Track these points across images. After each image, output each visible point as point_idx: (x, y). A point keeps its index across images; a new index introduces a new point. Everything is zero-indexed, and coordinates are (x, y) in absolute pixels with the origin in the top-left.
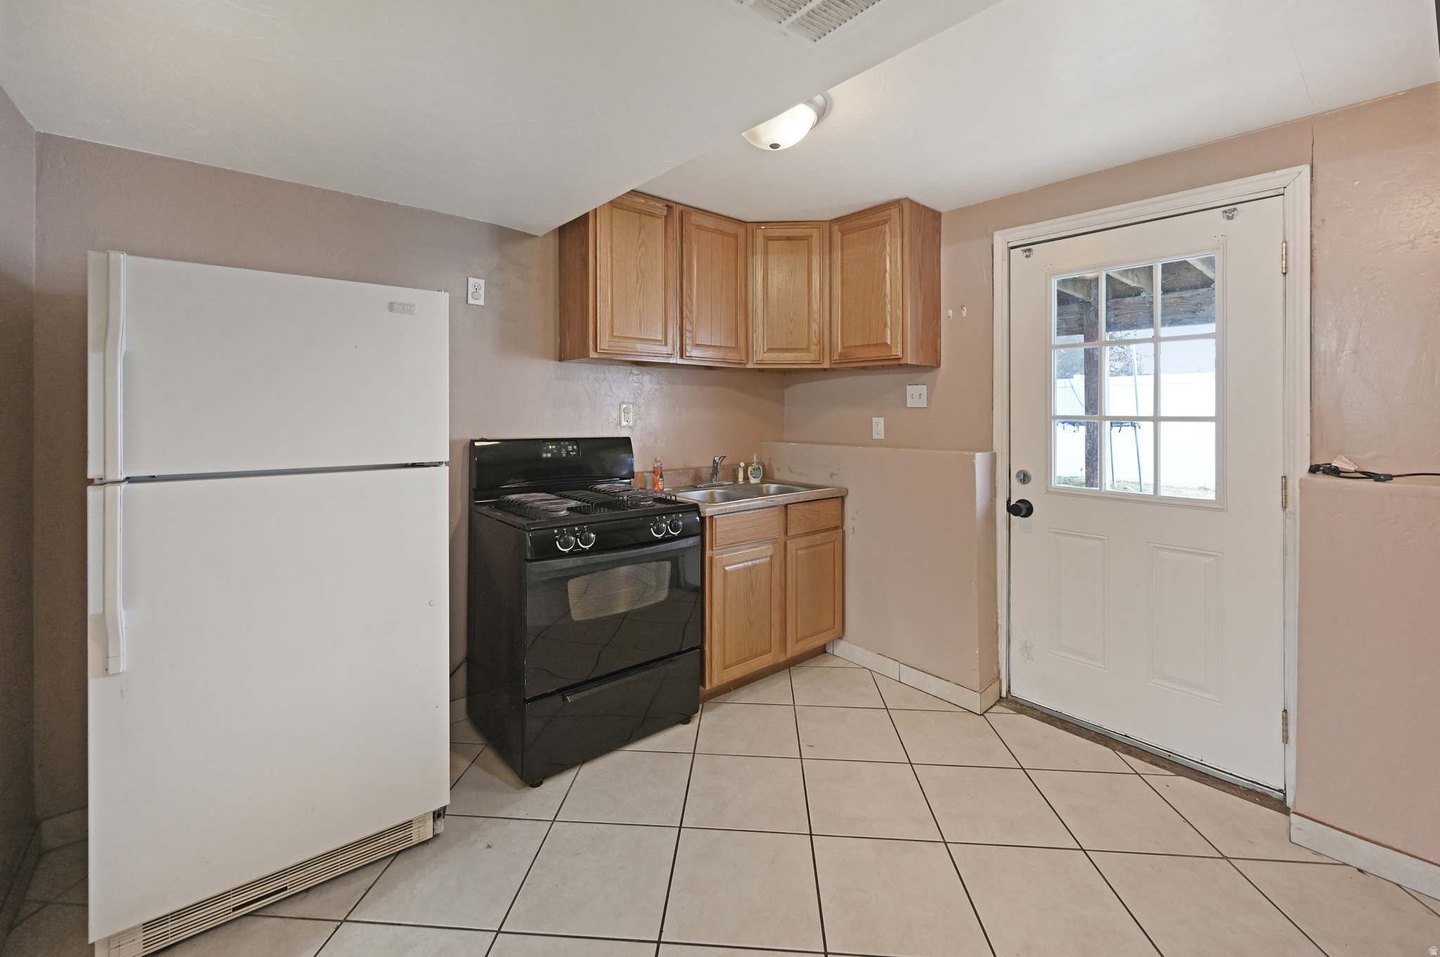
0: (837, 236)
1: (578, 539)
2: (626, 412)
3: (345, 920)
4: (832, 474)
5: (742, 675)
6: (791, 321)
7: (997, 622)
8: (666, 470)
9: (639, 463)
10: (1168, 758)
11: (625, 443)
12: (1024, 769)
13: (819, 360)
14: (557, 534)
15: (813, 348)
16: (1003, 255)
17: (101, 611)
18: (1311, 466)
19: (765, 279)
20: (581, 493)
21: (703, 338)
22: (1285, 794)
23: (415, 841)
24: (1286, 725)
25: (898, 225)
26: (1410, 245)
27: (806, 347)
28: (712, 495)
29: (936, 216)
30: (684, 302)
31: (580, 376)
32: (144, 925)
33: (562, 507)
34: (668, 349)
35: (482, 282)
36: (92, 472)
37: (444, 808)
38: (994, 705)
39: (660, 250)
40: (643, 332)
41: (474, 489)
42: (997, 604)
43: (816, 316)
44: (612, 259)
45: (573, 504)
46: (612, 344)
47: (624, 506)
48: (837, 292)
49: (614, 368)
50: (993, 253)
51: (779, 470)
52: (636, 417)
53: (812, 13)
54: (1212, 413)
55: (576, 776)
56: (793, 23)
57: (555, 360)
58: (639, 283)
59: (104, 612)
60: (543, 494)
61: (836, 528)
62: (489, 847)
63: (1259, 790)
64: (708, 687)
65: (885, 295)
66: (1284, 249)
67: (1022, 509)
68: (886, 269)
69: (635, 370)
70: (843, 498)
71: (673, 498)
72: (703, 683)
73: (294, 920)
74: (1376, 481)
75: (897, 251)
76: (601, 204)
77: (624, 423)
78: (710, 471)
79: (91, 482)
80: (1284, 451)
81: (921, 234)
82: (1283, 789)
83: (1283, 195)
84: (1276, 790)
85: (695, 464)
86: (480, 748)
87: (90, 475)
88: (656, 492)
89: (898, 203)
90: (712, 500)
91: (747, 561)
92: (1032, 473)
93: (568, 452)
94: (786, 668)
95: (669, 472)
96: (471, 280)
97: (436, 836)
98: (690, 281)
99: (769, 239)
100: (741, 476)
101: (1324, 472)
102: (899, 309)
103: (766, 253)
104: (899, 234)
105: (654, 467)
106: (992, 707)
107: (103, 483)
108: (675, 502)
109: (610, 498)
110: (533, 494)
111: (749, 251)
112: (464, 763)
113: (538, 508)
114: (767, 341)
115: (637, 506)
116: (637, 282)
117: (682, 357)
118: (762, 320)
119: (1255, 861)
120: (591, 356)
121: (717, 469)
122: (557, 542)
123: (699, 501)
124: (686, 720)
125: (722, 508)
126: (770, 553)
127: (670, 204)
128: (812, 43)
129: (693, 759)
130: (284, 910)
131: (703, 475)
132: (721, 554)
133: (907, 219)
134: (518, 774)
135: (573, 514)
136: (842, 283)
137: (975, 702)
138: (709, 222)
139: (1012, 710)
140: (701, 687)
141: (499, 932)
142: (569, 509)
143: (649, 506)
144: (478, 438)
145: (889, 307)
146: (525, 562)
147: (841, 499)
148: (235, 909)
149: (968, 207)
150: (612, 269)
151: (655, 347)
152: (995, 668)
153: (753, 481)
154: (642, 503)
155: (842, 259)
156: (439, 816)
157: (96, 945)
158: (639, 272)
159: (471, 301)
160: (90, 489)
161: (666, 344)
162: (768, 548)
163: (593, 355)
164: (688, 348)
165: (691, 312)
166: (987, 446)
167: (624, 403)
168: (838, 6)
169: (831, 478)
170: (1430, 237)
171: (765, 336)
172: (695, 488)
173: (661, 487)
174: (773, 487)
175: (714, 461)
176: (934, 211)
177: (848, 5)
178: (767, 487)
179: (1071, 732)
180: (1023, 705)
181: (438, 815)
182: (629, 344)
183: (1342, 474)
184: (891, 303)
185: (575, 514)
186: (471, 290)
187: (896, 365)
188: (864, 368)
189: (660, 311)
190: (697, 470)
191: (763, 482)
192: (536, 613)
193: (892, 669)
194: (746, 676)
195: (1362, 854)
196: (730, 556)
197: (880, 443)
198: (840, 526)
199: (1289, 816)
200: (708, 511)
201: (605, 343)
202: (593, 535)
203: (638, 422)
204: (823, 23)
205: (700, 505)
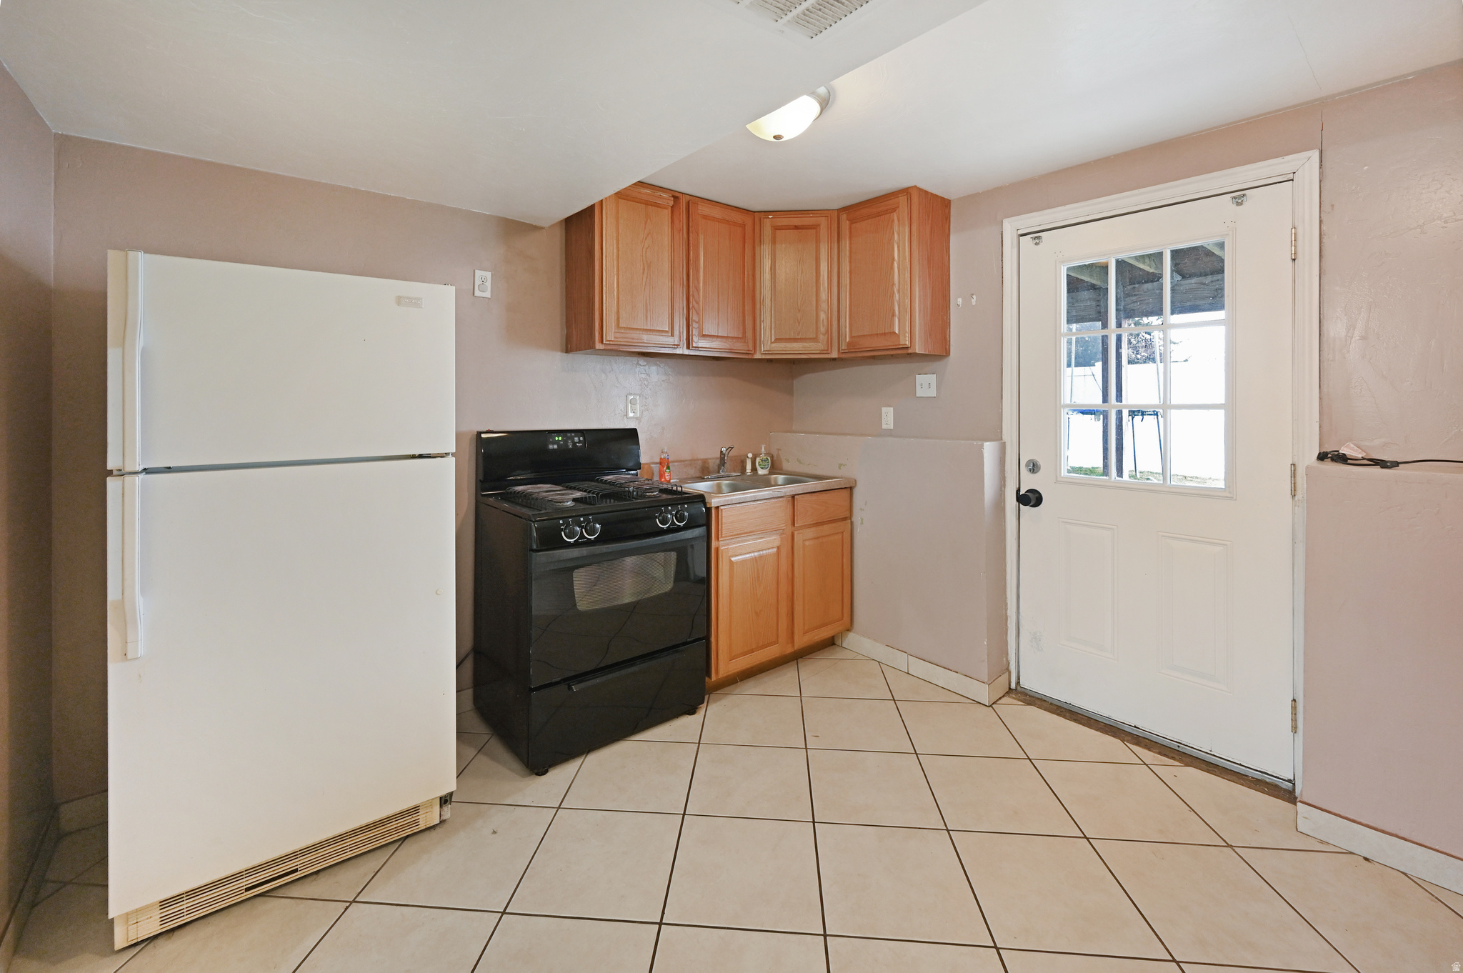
0: (845, 225)
1: (584, 530)
2: (633, 402)
3: (354, 901)
4: (840, 465)
5: (748, 666)
6: (799, 311)
7: (1006, 613)
8: (673, 462)
9: (647, 454)
10: (1177, 748)
11: (631, 435)
12: (1030, 760)
13: (827, 350)
14: (562, 525)
15: (821, 337)
16: (1012, 243)
17: (121, 597)
18: (1320, 454)
19: (773, 268)
20: (586, 485)
21: (709, 329)
22: (1294, 784)
23: (422, 827)
24: (1295, 714)
25: (906, 212)
26: (1419, 230)
27: (815, 336)
28: (719, 486)
29: (945, 204)
30: (691, 293)
31: (587, 367)
32: (161, 902)
33: (567, 498)
34: (675, 340)
35: (488, 275)
36: (111, 465)
37: (451, 794)
38: (1003, 696)
39: (666, 240)
40: (649, 324)
41: (480, 481)
42: (1006, 595)
43: (824, 306)
44: (618, 251)
45: (578, 494)
46: (618, 335)
47: (629, 497)
48: (846, 280)
49: (621, 359)
50: (1002, 241)
51: (788, 461)
52: (643, 408)
53: (807, 12)
54: (1222, 401)
55: (581, 764)
56: (789, 21)
57: (562, 351)
58: (645, 274)
59: (123, 598)
60: (549, 486)
61: (845, 519)
62: (494, 832)
63: (1268, 780)
64: (714, 678)
65: (894, 284)
66: (1293, 235)
67: (1031, 499)
68: (894, 258)
69: (642, 361)
70: (851, 488)
71: (679, 489)
72: (708, 674)
73: (304, 901)
74: (1382, 468)
75: (905, 239)
76: (607, 195)
77: (631, 415)
78: (718, 462)
79: (110, 473)
80: (1293, 439)
81: (930, 221)
82: (1292, 779)
83: (1293, 180)
84: (1284, 780)
85: (702, 456)
86: (487, 737)
87: (110, 466)
88: (662, 483)
89: (906, 192)
90: (719, 491)
91: (754, 552)
92: (1041, 462)
93: (574, 444)
94: (793, 660)
95: (676, 464)
96: (478, 273)
97: (442, 822)
98: (697, 271)
99: (776, 228)
100: (749, 467)
101: (1333, 460)
102: (907, 298)
103: (774, 241)
104: (907, 222)
105: (661, 459)
106: (1000, 698)
107: (121, 474)
108: (682, 493)
109: (616, 489)
110: (539, 485)
111: (756, 240)
112: (471, 752)
113: (543, 499)
114: (775, 332)
115: (643, 496)
116: (643, 273)
117: (688, 347)
118: (769, 310)
119: (1260, 850)
120: (597, 348)
121: (724, 460)
122: (563, 533)
123: (705, 492)
124: (692, 711)
125: (728, 498)
126: (777, 543)
127: (677, 194)
128: (809, 39)
129: (698, 749)
130: (295, 891)
131: (711, 469)
132: (728, 545)
133: (915, 208)
134: (524, 763)
135: (578, 504)
136: (850, 272)
137: (983, 694)
138: (716, 212)
139: (1021, 701)
140: (707, 678)
141: (504, 913)
142: (574, 500)
143: (655, 497)
144: (485, 430)
145: (897, 296)
146: (531, 552)
147: (849, 489)
148: (247, 890)
149: (977, 195)
150: (618, 260)
151: (661, 337)
152: (1005, 659)
153: (761, 472)
154: (648, 494)
155: (850, 247)
156: (446, 802)
157: (115, 921)
158: (645, 264)
159: (477, 293)
160: (109, 479)
161: (672, 335)
162: (775, 539)
163: (599, 346)
164: (695, 339)
165: (697, 303)
166: (997, 436)
167: (631, 394)
168: (832, 5)
169: (840, 468)
170: (1439, 222)
171: (773, 325)
172: (702, 479)
173: (667, 478)
174: (781, 478)
175: (721, 452)
176: (943, 199)
177: (843, 3)
178: (776, 478)
179: (1080, 723)
180: (1033, 697)
181: (445, 800)
182: (635, 335)
183: (1349, 461)
184: (899, 292)
185: (581, 505)
186: (478, 282)
187: (904, 355)
188: (874, 357)
189: (667, 302)
190: (705, 461)
191: (771, 473)
192: (542, 603)
193: (901, 660)
194: (752, 668)
195: (1367, 842)
196: (736, 547)
197: (889, 433)
198: (848, 517)
199: (1295, 804)
200: (714, 502)
201: (611, 334)
202: (598, 526)
203: (645, 413)
204: (818, 21)
205: (706, 495)
